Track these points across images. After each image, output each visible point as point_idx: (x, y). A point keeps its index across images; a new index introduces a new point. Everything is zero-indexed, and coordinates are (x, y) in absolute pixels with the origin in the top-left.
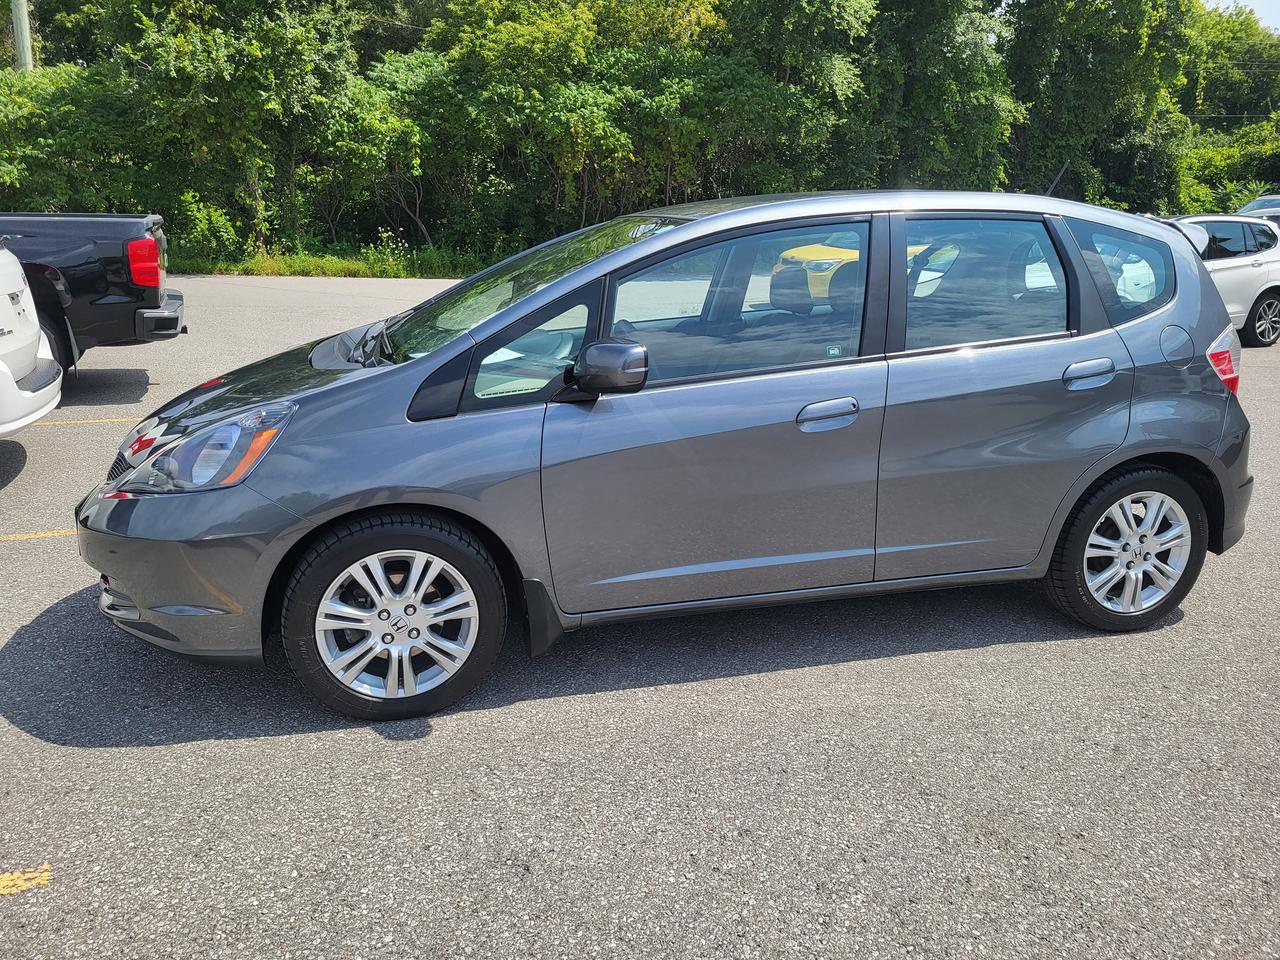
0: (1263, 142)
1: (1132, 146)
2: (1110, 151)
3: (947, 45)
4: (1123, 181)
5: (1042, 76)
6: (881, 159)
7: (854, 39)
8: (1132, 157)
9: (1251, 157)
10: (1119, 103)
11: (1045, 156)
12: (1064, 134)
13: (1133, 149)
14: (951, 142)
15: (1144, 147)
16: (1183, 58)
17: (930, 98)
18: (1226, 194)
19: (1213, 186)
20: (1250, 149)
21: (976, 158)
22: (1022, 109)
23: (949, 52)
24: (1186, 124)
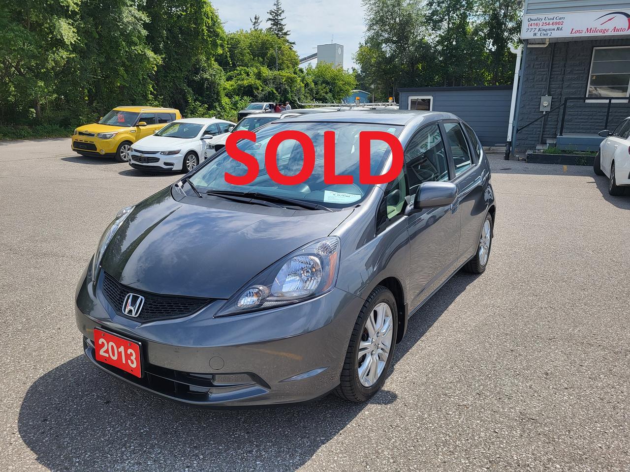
0: (243, 80)
1: (202, 78)
2: (194, 80)
3: (119, 22)
4: (201, 95)
5: (160, 42)
6: (94, 78)
7: (72, 11)
8: (204, 83)
9: (240, 86)
10: (194, 59)
11: (167, 81)
12: (174, 71)
13: (203, 80)
14: (126, 71)
15: (207, 79)
16: (219, 42)
17: (111, 47)
18: (235, 102)
19: (230, 98)
20: (239, 82)
21: (139, 80)
22: (160, 57)
23: (121, 25)
24: (221, 71)
